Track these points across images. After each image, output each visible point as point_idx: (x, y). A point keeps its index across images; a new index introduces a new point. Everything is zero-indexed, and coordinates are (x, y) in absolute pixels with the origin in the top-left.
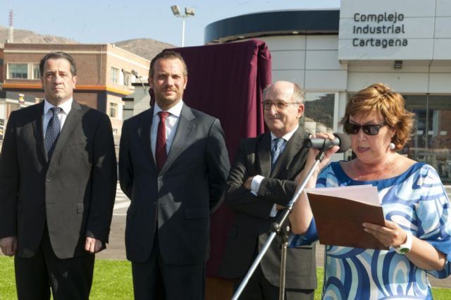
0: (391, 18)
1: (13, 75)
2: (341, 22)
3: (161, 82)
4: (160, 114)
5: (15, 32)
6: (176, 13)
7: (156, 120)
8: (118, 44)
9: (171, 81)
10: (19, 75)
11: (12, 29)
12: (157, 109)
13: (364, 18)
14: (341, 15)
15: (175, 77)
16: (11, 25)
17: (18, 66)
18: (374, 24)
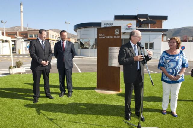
0: (111, 24)
1: (30, 37)
2: (102, 25)
3: (63, 37)
4: (62, 42)
5: (28, 28)
6: (66, 23)
7: (62, 43)
8: (51, 30)
9: (65, 37)
10: (31, 37)
12: (62, 41)
13: (106, 24)
14: (102, 23)
15: (66, 36)
17: (31, 35)
18: (108, 25)
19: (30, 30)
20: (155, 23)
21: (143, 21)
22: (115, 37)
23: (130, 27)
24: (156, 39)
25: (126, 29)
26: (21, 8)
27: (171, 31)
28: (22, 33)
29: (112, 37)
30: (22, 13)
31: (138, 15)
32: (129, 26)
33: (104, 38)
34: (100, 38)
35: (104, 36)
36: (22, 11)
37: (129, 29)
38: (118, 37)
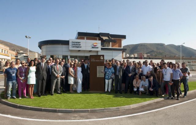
6: (27, 37)
18: (75, 44)
20: (116, 42)
21: (106, 40)
22: (101, 61)
23: (96, 46)
24: (117, 57)
25: (92, 47)
27: (130, 47)
31: (100, 33)
32: (94, 45)
33: (94, 61)
37: (95, 48)
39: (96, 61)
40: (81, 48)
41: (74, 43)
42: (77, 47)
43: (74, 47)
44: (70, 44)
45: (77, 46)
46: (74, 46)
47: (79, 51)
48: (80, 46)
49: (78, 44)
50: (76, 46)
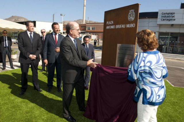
10: (89, 29)
11: (88, 20)
16: (88, 19)
17: (89, 27)
18: (167, 15)
19: (91, 22)
22: (128, 26)
26: (84, 2)
28: (82, 26)
29: (123, 26)
30: (85, 7)
33: (112, 27)
34: (108, 27)
35: (112, 25)
36: (85, 5)
38: (132, 25)
39: (118, 27)
40: (174, 21)
41: (164, 15)
42: (168, 20)
43: (164, 20)
44: (159, 16)
45: (169, 18)
46: (164, 18)
47: (172, 25)
48: (174, 18)
49: (170, 15)
50: (167, 18)
